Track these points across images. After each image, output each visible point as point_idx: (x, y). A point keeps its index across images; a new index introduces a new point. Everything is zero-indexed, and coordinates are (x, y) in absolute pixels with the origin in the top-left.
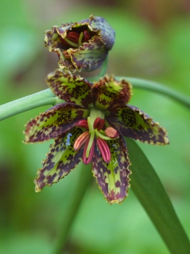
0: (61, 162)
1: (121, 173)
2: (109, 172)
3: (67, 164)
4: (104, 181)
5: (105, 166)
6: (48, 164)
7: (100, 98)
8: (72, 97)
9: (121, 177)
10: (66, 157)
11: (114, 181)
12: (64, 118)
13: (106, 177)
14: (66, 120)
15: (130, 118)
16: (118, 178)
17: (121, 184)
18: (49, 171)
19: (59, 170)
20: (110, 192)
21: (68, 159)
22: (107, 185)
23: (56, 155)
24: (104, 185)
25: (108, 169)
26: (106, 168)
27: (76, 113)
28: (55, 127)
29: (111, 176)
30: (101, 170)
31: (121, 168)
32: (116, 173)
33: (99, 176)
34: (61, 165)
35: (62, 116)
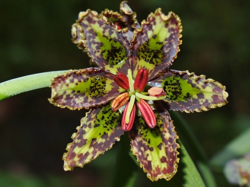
0: (94, 140)
1: (166, 149)
2: (151, 149)
3: (101, 143)
4: (146, 159)
5: (147, 144)
6: (80, 141)
7: (139, 66)
8: (107, 64)
9: (167, 152)
10: (100, 134)
11: (159, 157)
12: (98, 89)
13: (148, 155)
14: (99, 92)
15: (173, 90)
16: (162, 153)
17: (167, 160)
18: (80, 149)
19: (92, 149)
20: (154, 168)
21: (102, 137)
22: (150, 162)
23: (88, 132)
24: (147, 163)
25: (150, 147)
26: (148, 146)
27: (111, 84)
28: (87, 98)
29: (154, 153)
30: (142, 149)
31: (166, 144)
32: (160, 149)
33: (140, 154)
34: (94, 143)
35: (95, 86)
